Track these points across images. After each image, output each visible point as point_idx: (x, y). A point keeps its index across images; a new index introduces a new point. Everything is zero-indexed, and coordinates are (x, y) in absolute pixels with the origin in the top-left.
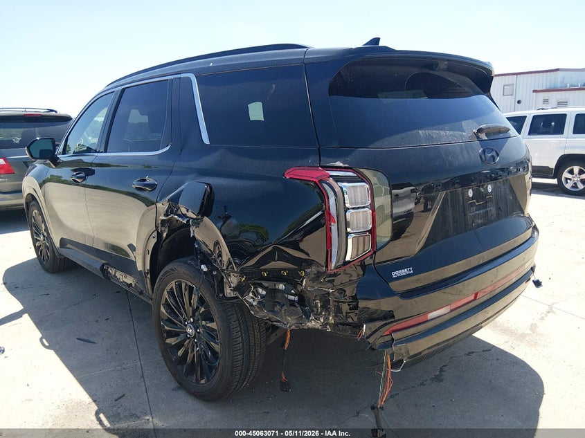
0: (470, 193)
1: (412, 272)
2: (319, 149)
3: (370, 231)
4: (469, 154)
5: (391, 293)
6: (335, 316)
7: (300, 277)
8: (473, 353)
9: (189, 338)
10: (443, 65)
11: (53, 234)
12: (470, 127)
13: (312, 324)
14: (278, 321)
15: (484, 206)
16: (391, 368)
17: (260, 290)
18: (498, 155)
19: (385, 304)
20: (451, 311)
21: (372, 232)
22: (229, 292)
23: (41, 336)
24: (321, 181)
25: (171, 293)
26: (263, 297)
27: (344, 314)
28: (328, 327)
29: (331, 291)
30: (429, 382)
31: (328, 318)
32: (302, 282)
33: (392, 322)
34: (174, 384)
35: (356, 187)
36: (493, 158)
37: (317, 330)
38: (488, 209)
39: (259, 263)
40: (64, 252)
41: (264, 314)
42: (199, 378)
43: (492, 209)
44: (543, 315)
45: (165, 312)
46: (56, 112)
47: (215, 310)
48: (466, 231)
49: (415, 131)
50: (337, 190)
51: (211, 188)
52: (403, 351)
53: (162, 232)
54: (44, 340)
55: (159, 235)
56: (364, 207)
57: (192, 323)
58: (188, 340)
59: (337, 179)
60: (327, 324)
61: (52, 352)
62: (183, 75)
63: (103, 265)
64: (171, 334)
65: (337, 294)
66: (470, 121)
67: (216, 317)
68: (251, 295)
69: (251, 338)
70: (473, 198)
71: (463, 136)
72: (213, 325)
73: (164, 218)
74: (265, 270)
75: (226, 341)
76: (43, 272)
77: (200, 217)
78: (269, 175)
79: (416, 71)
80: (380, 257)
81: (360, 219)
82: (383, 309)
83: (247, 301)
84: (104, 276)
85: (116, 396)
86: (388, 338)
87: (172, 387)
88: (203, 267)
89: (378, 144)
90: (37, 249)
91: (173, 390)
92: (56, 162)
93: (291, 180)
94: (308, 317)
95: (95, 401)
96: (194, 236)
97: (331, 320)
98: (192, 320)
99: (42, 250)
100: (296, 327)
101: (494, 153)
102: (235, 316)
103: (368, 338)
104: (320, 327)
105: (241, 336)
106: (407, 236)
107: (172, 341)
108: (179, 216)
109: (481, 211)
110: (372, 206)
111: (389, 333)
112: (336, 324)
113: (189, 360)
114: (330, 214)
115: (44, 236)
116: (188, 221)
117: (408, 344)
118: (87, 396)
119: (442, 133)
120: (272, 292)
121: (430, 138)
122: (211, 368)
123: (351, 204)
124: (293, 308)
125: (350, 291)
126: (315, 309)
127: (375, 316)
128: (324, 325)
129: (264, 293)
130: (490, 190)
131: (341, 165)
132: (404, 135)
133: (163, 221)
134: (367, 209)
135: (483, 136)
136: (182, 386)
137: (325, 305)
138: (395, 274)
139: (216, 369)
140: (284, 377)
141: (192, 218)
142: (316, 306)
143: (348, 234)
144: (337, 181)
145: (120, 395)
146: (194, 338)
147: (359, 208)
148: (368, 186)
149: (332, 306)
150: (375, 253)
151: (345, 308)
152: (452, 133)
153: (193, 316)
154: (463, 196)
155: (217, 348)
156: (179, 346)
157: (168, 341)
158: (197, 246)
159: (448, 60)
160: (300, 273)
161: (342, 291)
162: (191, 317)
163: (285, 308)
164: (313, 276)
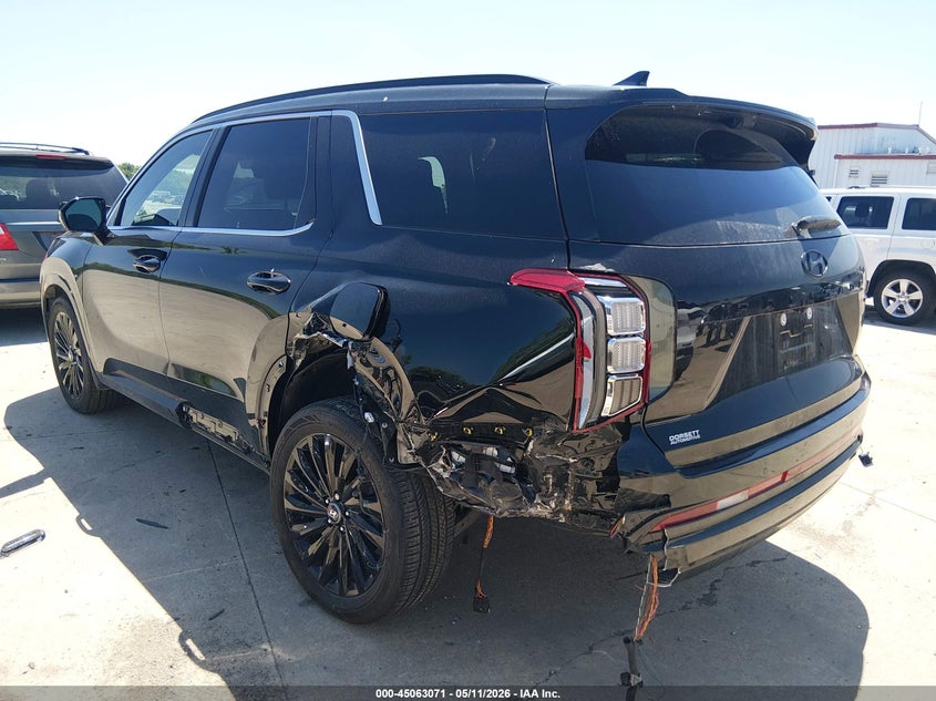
0: (783, 320)
1: (698, 436)
2: (567, 242)
3: (640, 373)
4: (786, 260)
5: (667, 468)
6: (575, 500)
7: (524, 438)
8: (759, 562)
9: (330, 525)
10: (749, 122)
11: (94, 351)
12: (788, 219)
13: (538, 510)
14: (481, 504)
15: (800, 340)
16: (658, 582)
17: (455, 455)
18: (826, 264)
19: (657, 485)
20: (750, 498)
21: (644, 373)
22: (405, 456)
23: (77, 514)
24: (570, 292)
25: (305, 453)
26: (459, 466)
27: (589, 496)
28: (561, 515)
29: (572, 461)
30: (694, 605)
31: (562, 503)
32: (527, 445)
33: (665, 512)
34: (301, 596)
35: (625, 304)
36: (820, 268)
37: (545, 519)
38: (806, 345)
39: (462, 414)
40: (111, 382)
41: (460, 492)
42: (345, 587)
43: (811, 345)
44: (862, 509)
45: (292, 483)
46: (87, 153)
47: (379, 482)
48: (775, 379)
49: (711, 222)
50: (597, 307)
51: (386, 294)
52: (679, 557)
53: (296, 358)
54: (83, 521)
55: (290, 362)
56: (634, 335)
57: (337, 502)
58: (329, 529)
59: (597, 291)
60: (559, 511)
61: (98, 540)
62: (335, 113)
63: (181, 406)
64: (299, 518)
65: (580, 466)
66: (787, 209)
67: (381, 493)
68: (441, 462)
69: (433, 528)
70: (786, 328)
71: (776, 231)
72: (376, 507)
73: (304, 336)
74: (469, 425)
75: (397, 532)
76: (70, 411)
77: (367, 337)
78: (484, 278)
79: (707, 127)
80: (655, 412)
81: (627, 354)
82: (654, 492)
83: (434, 472)
84: (181, 422)
85: (209, 613)
86: (659, 536)
87: (299, 601)
88: (367, 415)
89: (659, 239)
90: (60, 374)
91: (300, 605)
92: (104, 237)
93: (520, 288)
94: (531, 499)
95: (176, 619)
96: (353, 368)
97: (567, 503)
98: (337, 497)
99: (69, 377)
100: (511, 514)
101: (821, 260)
102: (411, 493)
103: (629, 534)
104: (549, 516)
105: (420, 524)
106: (682, 385)
107: (302, 529)
108: (330, 335)
109: (797, 348)
110: (647, 336)
111: (658, 528)
112: (575, 512)
113: (329, 559)
114: (582, 343)
115: (75, 355)
116: (346, 344)
117: (687, 546)
118: (163, 612)
119: (750, 226)
120: (476, 460)
121: (731, 233)
122: (366, 572)
123: (615, 331)
124: (509, 485)
125: (602, 464)
126: (544, 488)
127: (642, 502)
128: (556, 512)
129: (462, 459)
130: (809, 316)
131: (602, 268)
132: (695, 225)
133: (300, 342)
134: (637, 338)
135: (806, 234)
136: (315, 598)
137: (560, 483)
138: (674, 439)
139: (376, 573)
140: (480, 591)
141: (352, 339)
142: (546, 483)
143: (608, 375)
144: (596, 294)
145: (218, 611)
146: (340, 525)
147: (626, 336)
148: (642, 303)
149: (570, 485)
150: (646, 405)
151: (591, 487)
152: (762, 226)
153: (340, 491)
154: (773, 324)
155: (379, 540)
156: (312, 538)
157: (295, 528)
158: (357, 383)
159: (759, 114)
160: (525, 431)
161: (588, 462)
162: (336, 492)
163: (495, 483)
164: (545, 437)
